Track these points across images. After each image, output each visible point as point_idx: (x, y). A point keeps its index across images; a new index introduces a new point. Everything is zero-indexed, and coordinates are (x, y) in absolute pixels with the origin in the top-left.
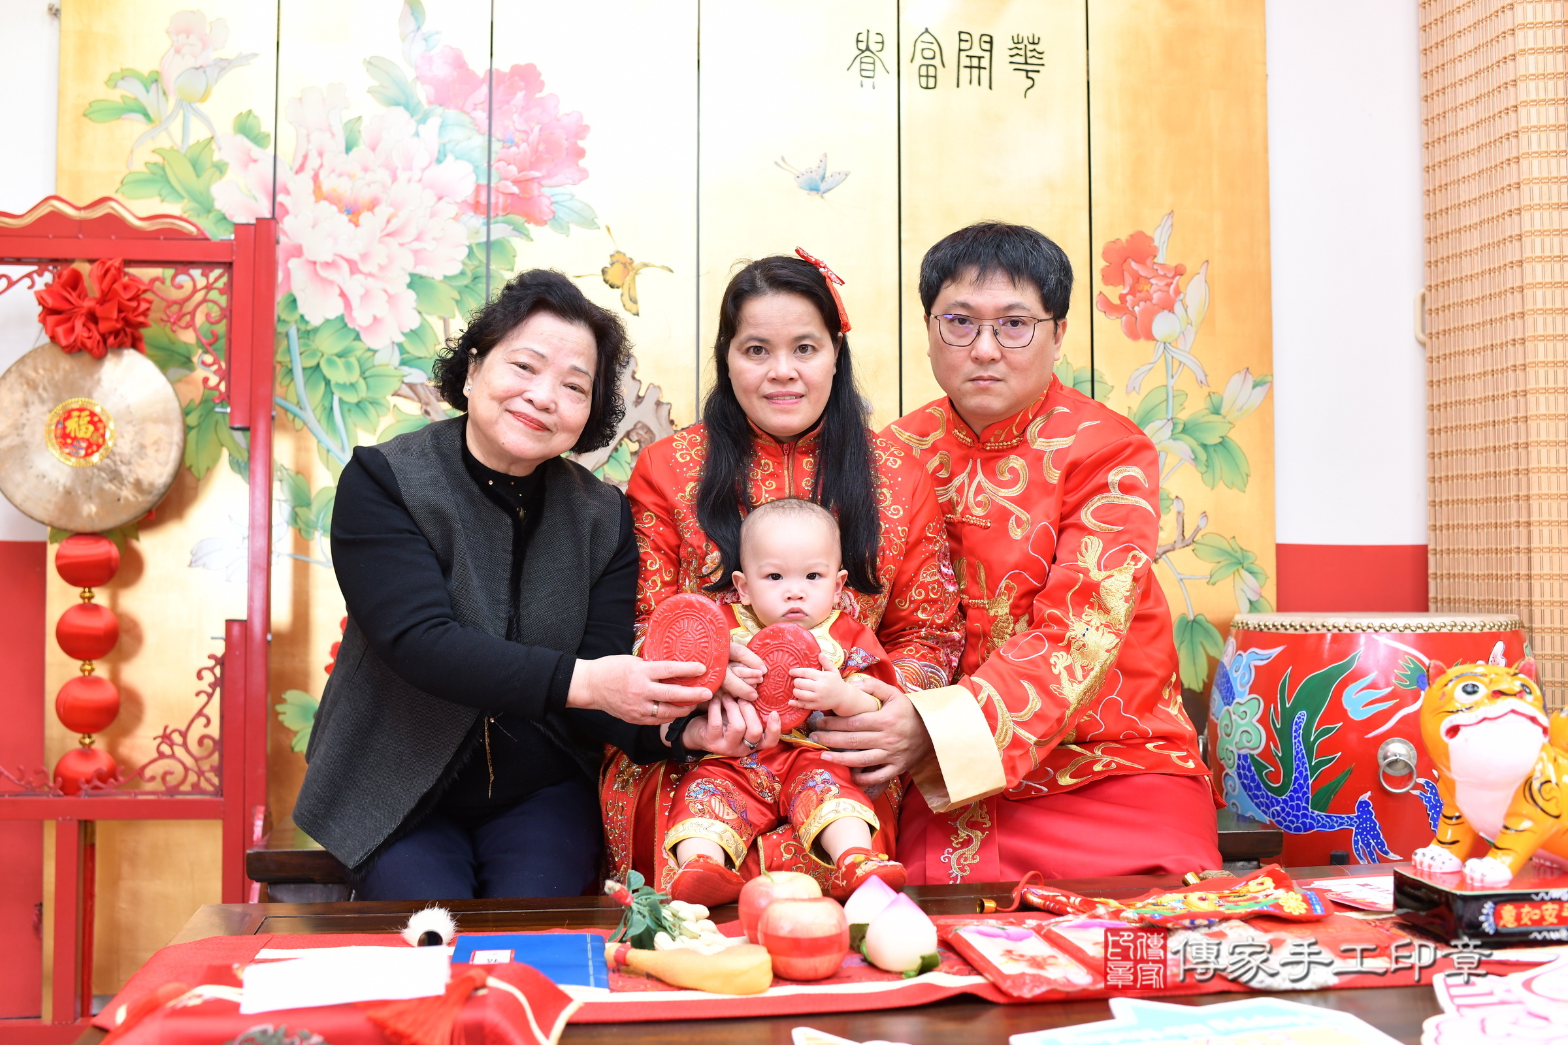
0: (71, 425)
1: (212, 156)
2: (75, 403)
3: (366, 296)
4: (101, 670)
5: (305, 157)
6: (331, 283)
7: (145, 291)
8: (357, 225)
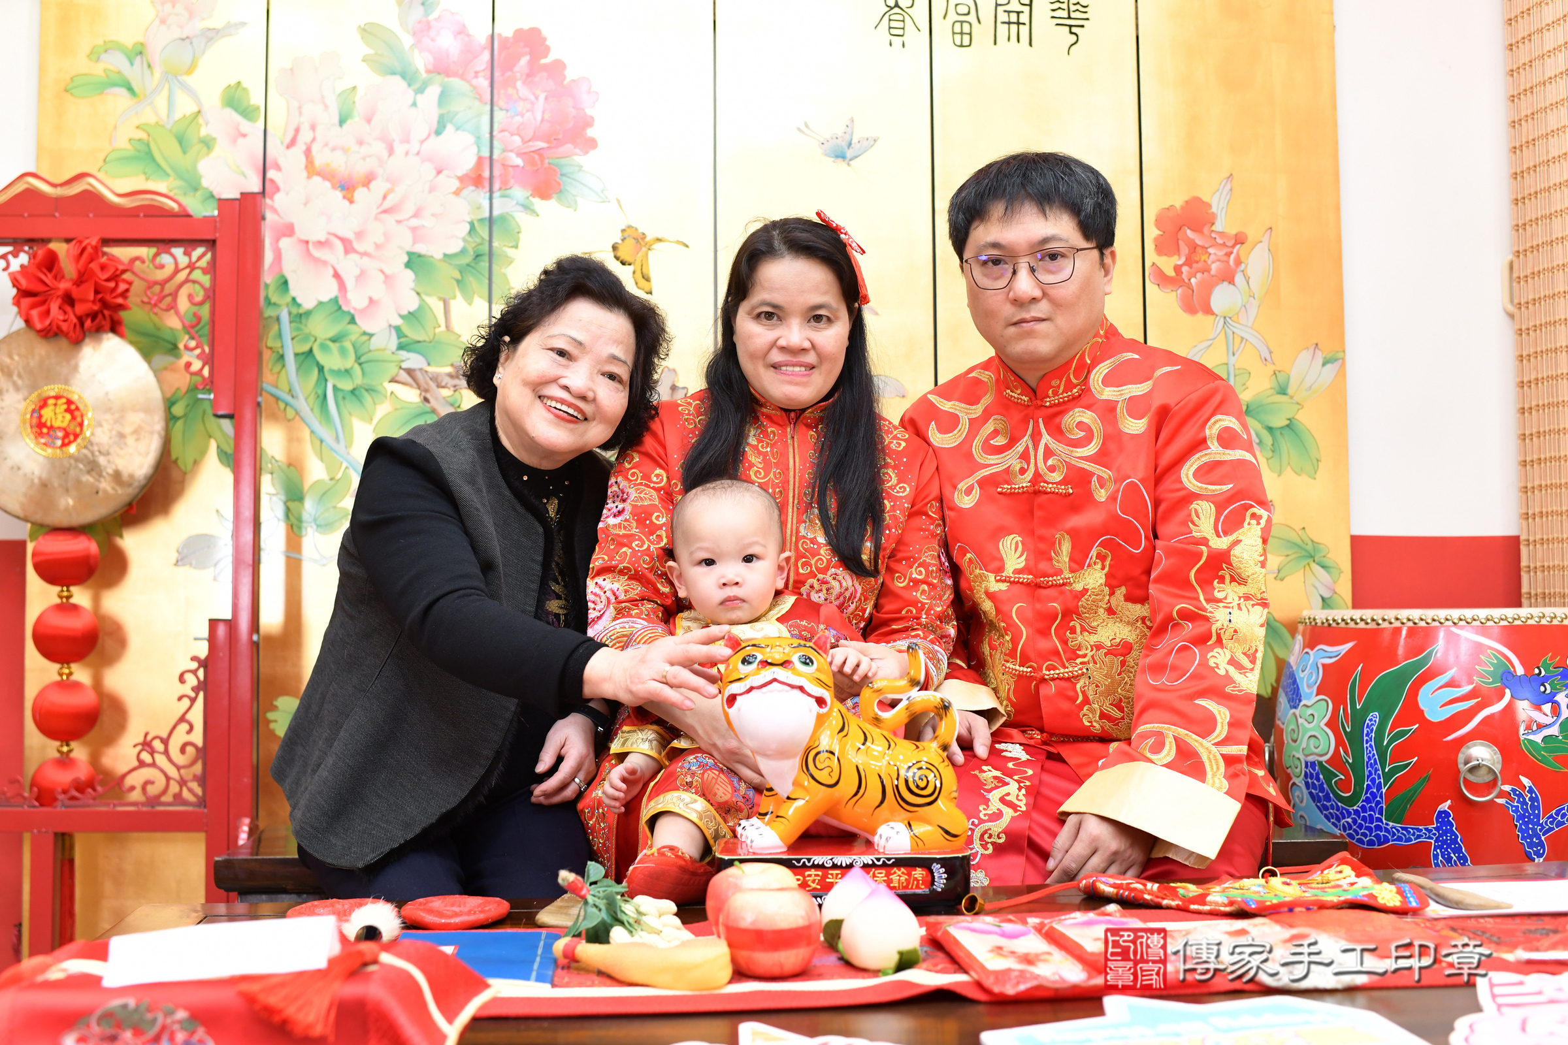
0: (47, 414)
1: (199, 131)
2: (51, 390)
3: (361, 276)
4: (81, 674)
5: (297, 130)
6: (325, 263)
7: (124, 271)
8: (351, 202)
